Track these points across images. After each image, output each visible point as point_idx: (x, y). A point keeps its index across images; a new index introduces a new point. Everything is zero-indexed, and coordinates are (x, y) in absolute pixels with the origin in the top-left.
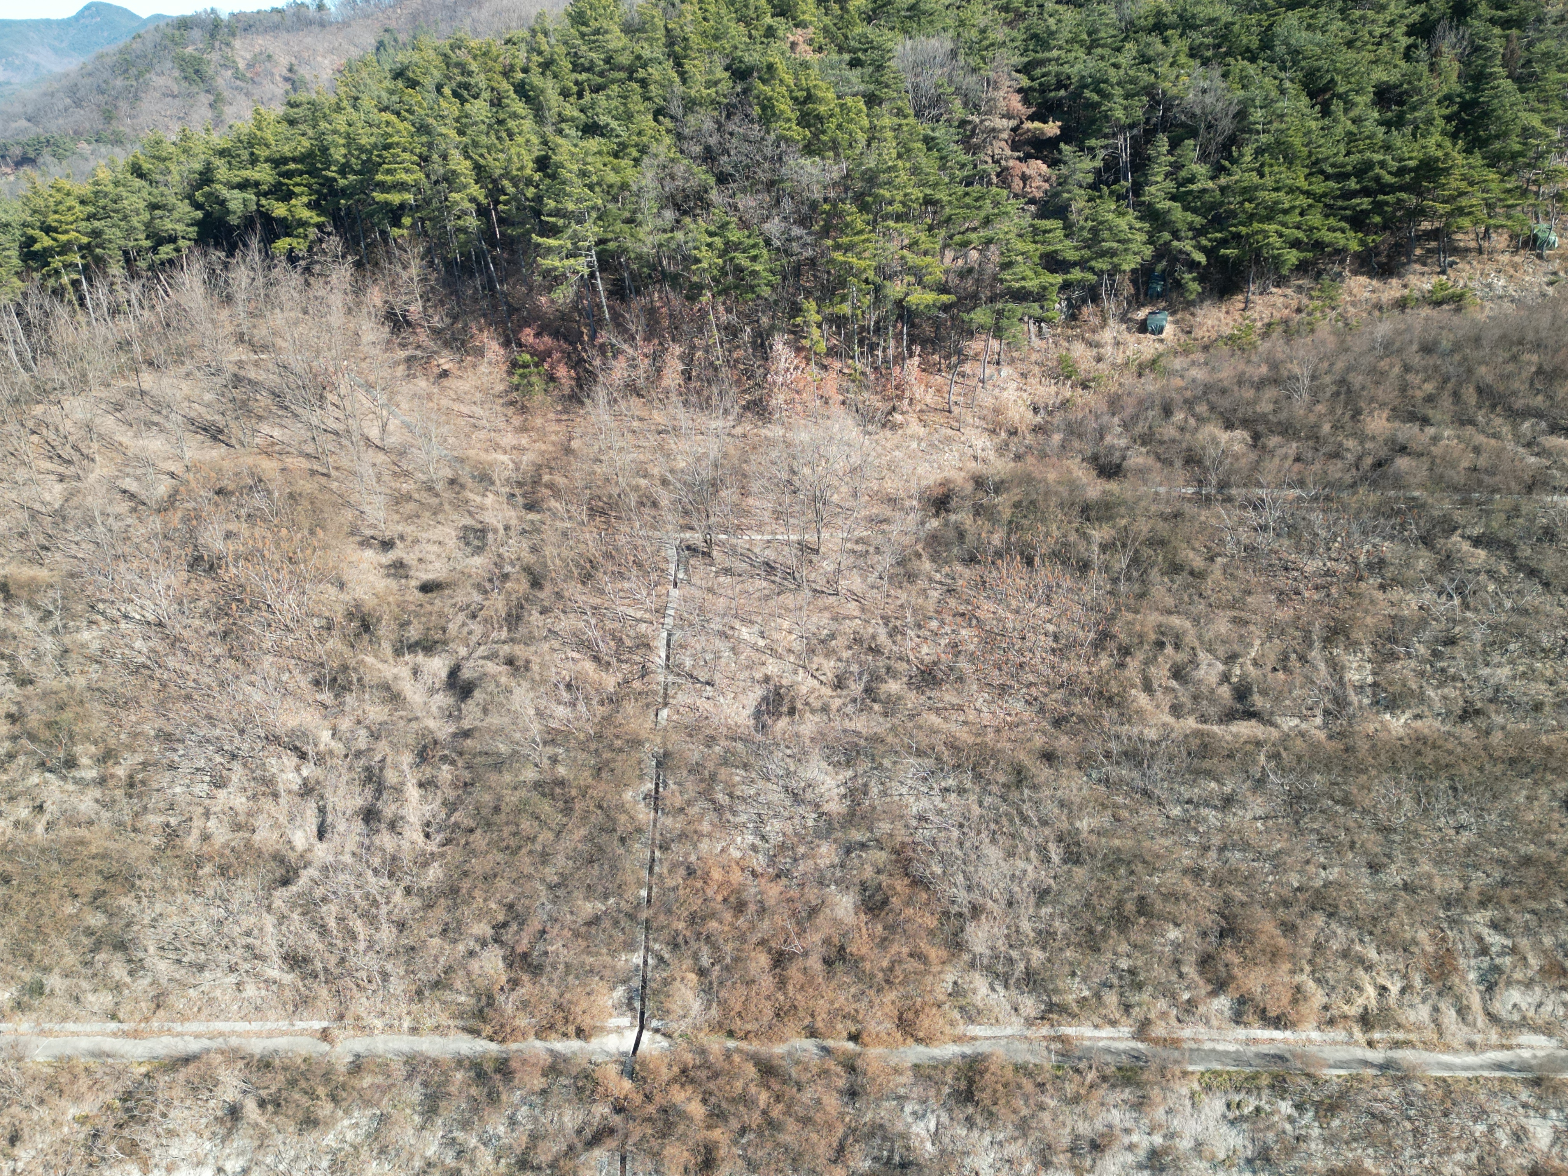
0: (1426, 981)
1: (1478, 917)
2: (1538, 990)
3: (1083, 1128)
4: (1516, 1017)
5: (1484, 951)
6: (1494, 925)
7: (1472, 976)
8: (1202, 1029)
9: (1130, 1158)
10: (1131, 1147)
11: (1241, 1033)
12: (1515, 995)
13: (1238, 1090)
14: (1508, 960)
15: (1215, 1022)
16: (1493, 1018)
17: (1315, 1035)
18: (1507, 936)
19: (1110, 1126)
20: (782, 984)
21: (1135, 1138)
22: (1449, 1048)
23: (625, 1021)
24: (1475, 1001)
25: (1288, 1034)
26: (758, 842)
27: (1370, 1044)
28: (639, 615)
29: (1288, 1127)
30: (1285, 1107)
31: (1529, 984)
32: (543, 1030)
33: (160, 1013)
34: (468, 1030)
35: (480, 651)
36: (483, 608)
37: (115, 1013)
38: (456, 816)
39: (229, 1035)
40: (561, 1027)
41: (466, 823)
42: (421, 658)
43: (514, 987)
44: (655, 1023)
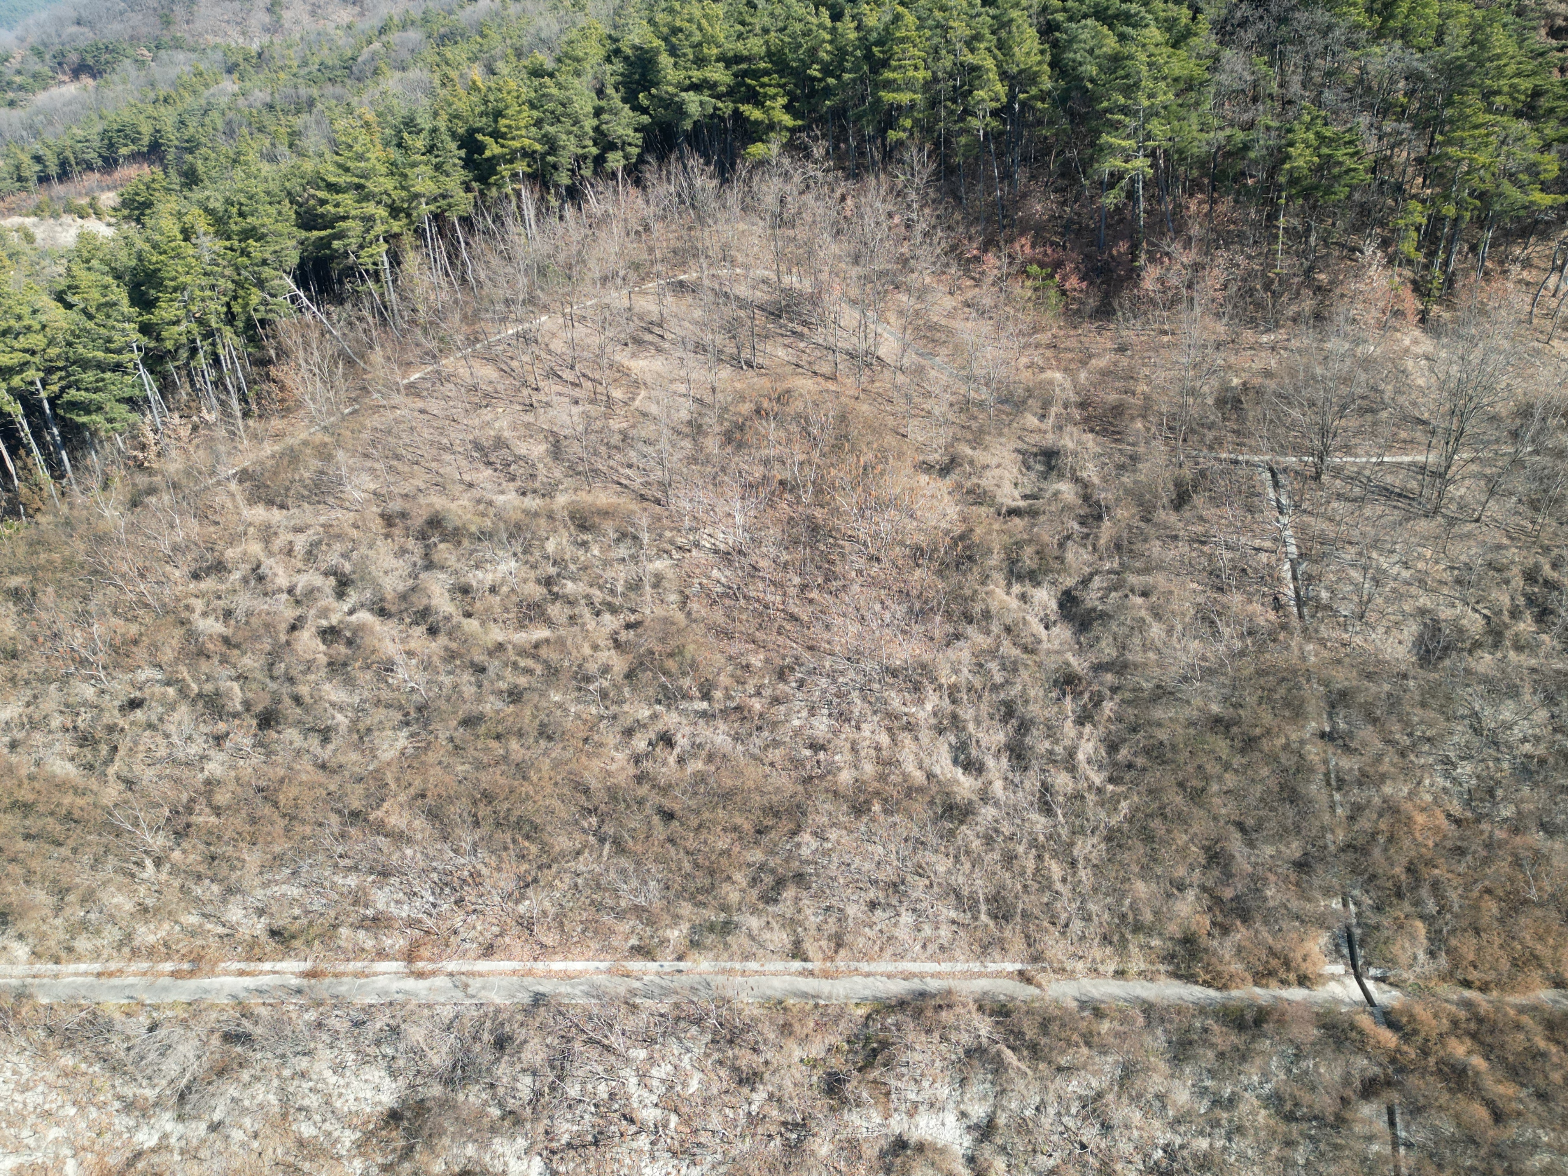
23: (1338, 969)
26: (1448, 784)
32: (1261, 977)
33: (842, 952)
34: (1175, 975)
35: (1097, 582)
36: (1087, 536)
37: (797, 952)
38: (1124, 754)
39: (921, 976)
40: (1282, 974)
41: (1140, 761)
42: (1028, 589)
43: (1225, 930)
44: (1372, 971)
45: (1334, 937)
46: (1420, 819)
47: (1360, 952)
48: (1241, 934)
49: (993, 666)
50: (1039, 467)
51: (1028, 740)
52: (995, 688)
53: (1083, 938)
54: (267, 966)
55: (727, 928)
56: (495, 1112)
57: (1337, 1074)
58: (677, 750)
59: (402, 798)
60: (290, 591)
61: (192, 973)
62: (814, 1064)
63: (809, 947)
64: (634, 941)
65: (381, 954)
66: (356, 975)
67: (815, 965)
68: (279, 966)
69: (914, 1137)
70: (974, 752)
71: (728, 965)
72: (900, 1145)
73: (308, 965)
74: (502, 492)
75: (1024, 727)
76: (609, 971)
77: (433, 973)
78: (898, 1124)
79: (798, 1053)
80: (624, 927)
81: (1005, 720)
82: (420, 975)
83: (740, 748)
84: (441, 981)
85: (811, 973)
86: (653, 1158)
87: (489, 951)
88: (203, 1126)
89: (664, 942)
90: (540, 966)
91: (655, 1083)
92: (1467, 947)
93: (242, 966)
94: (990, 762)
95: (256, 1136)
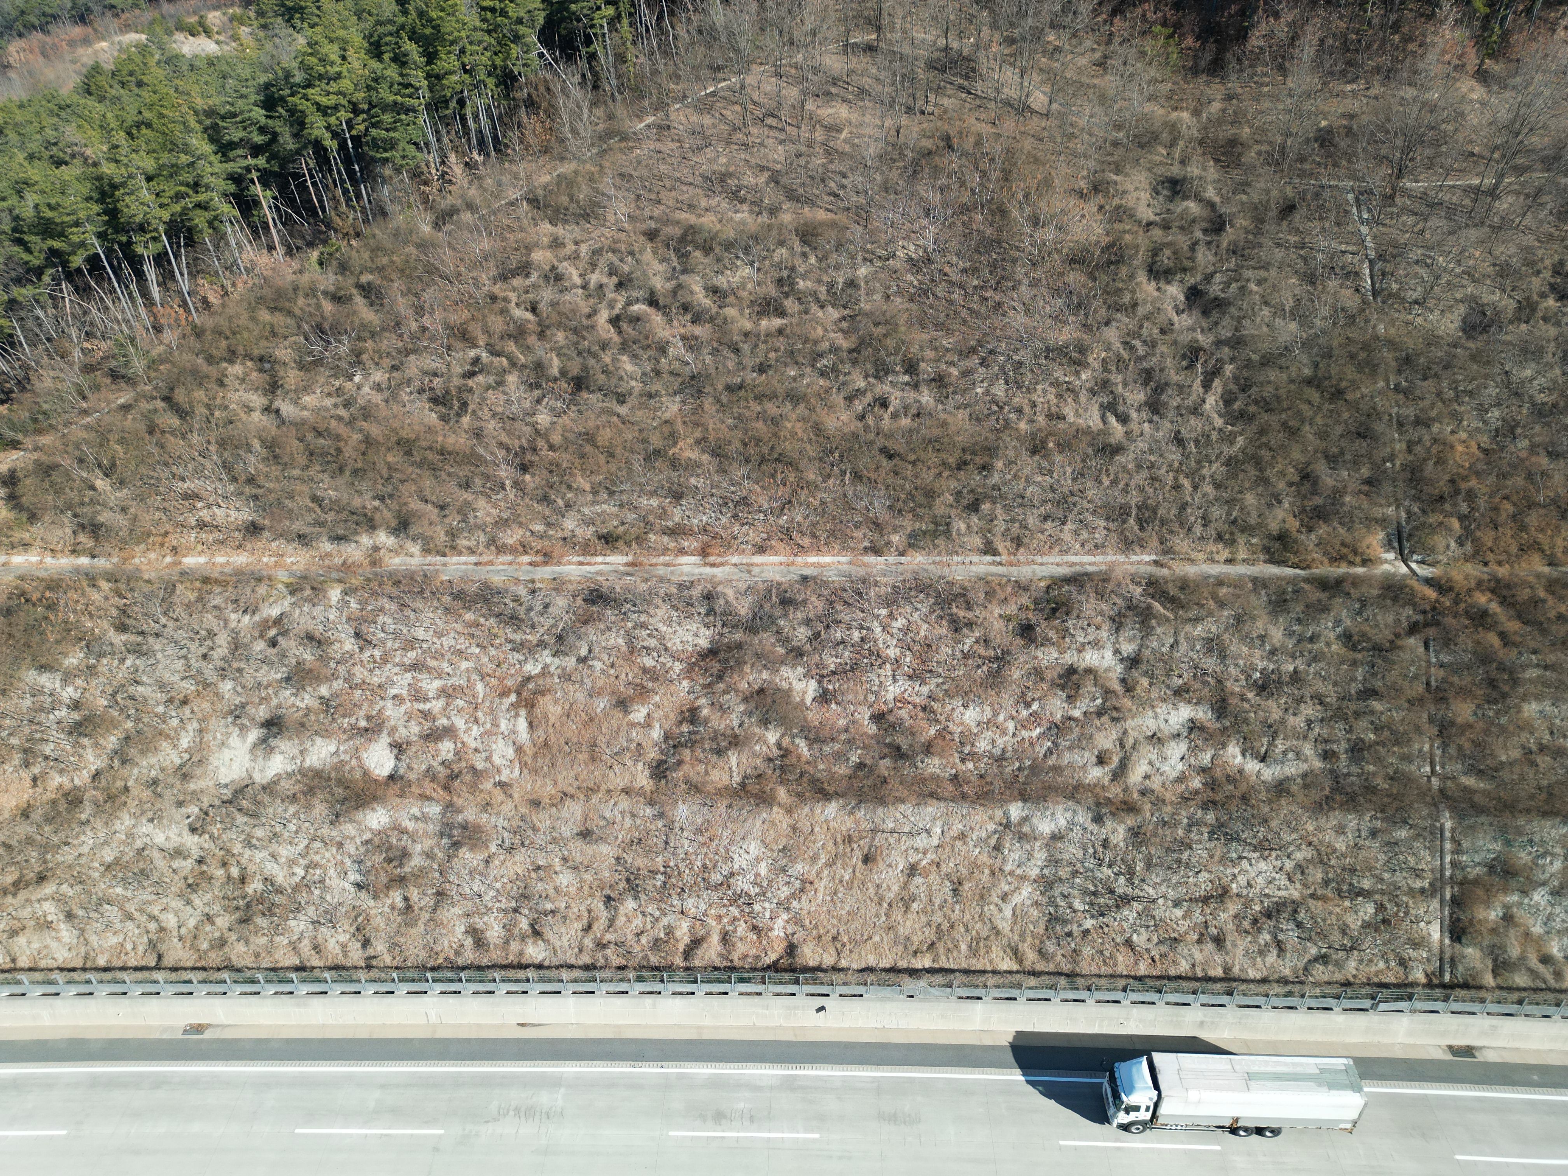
20: (1523, 526)
23: (1391, 556)
26: (1480, 425)
28: (1343, 247)
32: (1336, 560)
33: (1022, 550)
34: (1271, 561)
35: (1218, 278)
36: (1209, 243)
37: (989, 549)
38: (1236, 406)
39: (1082, 564)
40: (1351, 557)
41: (1252, 409)
42: (1162, 284)
43: (1310, 530)
44: (1415, 557)
45: (1388, 535)
46: (1460, 448)
47: (1407, 544)
48: (1323, 530)
49: (1137, 342)
50: (1165, 192)
51: (1164, 397)
52: (1140, 359)
53: (1202, 538)
54: (600, 559)
55: (935, 534)
56: (781, 650)
57: (1390, 618)
58: (891, 409)
59: (690, 441)
60: (584, 287)
61: (546, 563)
62: (1008, 619)
63: (1000, 546)
64: (866, 544)
65: (682, 552)
66: (667, 565)
67: (1004, 558)
68: (608, 559)
69: (1082, 665)
70: (1121, 409)
71: (938, 559)
72: (1071, 671)
73: (630, 558)
74: (736, 212)
75: (1160, 389)
76: (850, 563)
77: (722, 564)
78: (1070, 658)
79: (997, 611)
80: (859, 534)
81: (1145, 383)
82: (713, 565)
83: (940, 407)
84: (727, 568)
85: (1000, 564)
86: (895, 680)
87: (761, 549)
88: (574, 659)
89: (888, 543)
90: (799, 559)
91: (895, 631)
92: (1487, 537)
93: (581, 559)
94: (1134, 415)
95: (612, 665)
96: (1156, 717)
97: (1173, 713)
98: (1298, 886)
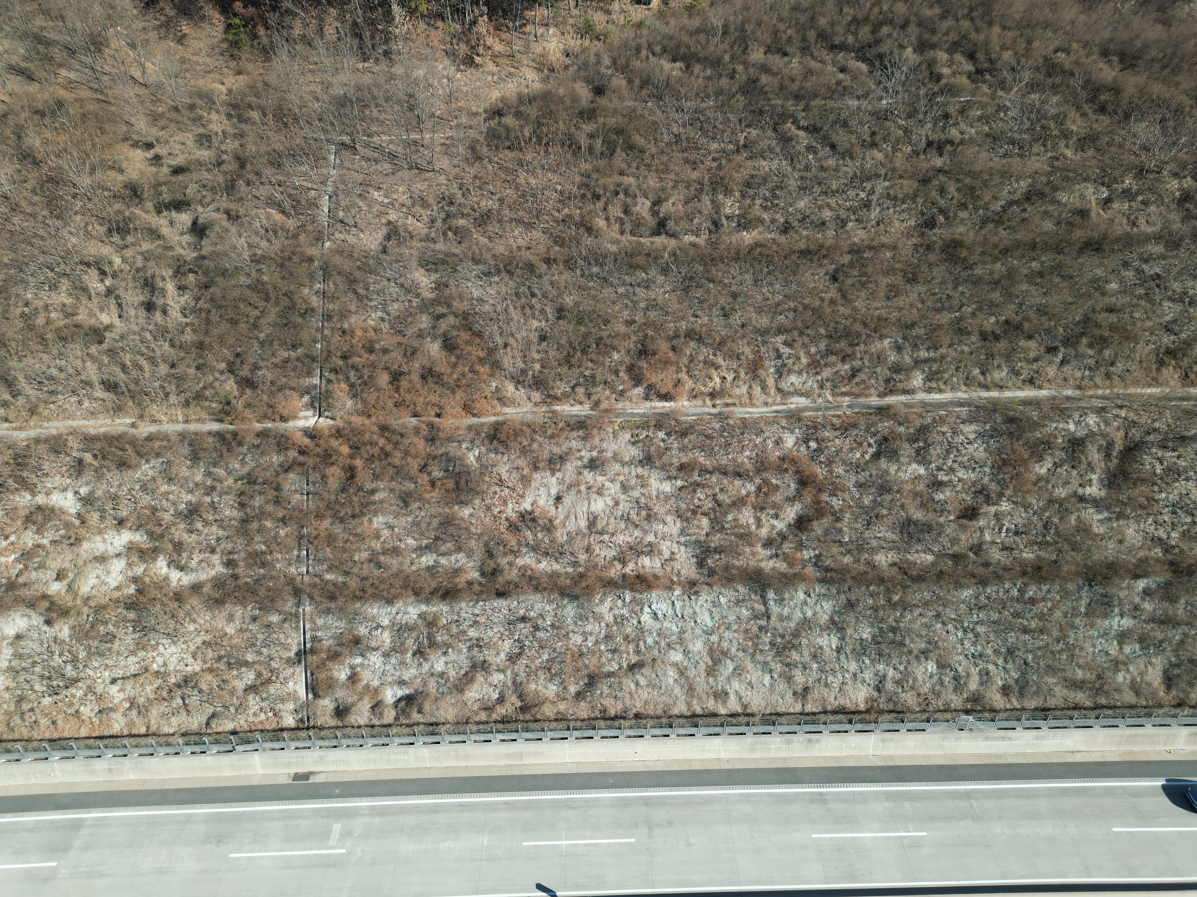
0: (746, 374)
1: (778, 339)
2: (805, 375)
3: (556, 450)
4: (792, 389)
5: (779, 356)
6: (786, 343)
7: (772, 370)
8: (627, 403)
9: (579, 463)
10: (581, 458)
11: (648, 404)
12: (793, 378)
13: (638, 428)
14: (791, 361)
15: (634, 400)
16: (779, 390)
17: (686, 403)
18: (792, 348)
19: (570, 449)
20: (397, 389)
21: (583, 453)
22: (753, 405)
23: (310, 413)
24: (771, 382)
25: (672, 403)
26: (384, 315)
27: (714, 406)
29: (662, 444)
30: (661, 435)
31: (800, 373)
32: (261, 418)
33: (34, 417)
34: (214, 420)
40: (272, 416)
42: (174, 214)
43: (241, 396)
45: (312, 398)
47: (324, 405)
48: (249, 395)
49: (139, 258)
53: (174, 404)
67: (16, 424)
69: (49, 505)
72: (41, 509)
81: (143, 288)
85: (12, 428)
92: (371, 397)
96: (104, 541)
97: (117, 537)
98: (199, 661)
